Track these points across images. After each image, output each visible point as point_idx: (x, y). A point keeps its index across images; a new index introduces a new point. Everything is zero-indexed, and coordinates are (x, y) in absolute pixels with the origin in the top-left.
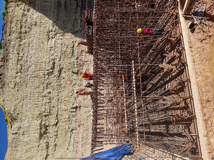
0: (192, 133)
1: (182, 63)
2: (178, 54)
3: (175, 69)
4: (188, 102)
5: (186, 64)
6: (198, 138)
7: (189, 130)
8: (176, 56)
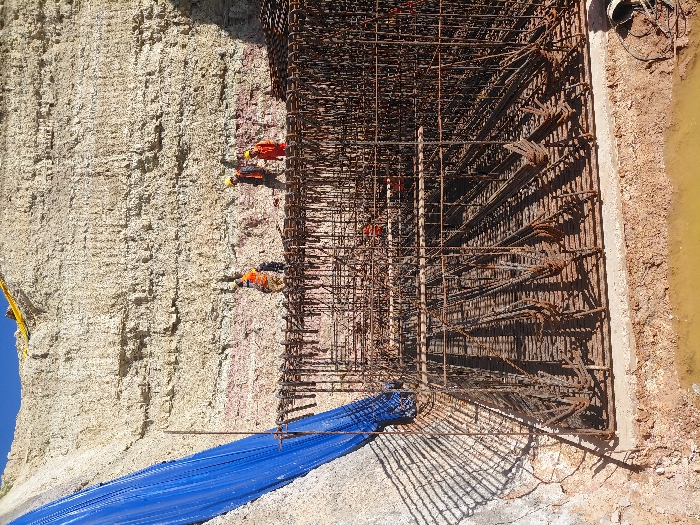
0: (593, 363)
1: (581, 140)
2: (570, 109)
3: (557, 159)
4: (590, 268)
6: (610, 379)
7: (585, 353)
8: (561, 114)
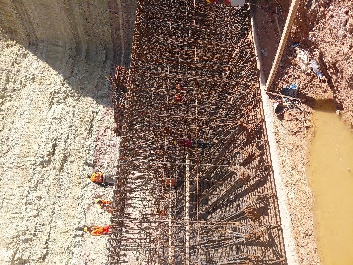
1: (265, 167)
2: (259, 151)
3: (254, 175)
4: (275, 234)
8: (255, 154)
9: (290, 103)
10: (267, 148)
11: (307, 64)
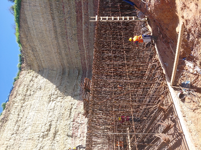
2: (173, 123)
3: (172, 139)
5: (182, 134)
8: (170, 125)
9: (187, 92)
10: (178, 121)
11: (193, 69)
